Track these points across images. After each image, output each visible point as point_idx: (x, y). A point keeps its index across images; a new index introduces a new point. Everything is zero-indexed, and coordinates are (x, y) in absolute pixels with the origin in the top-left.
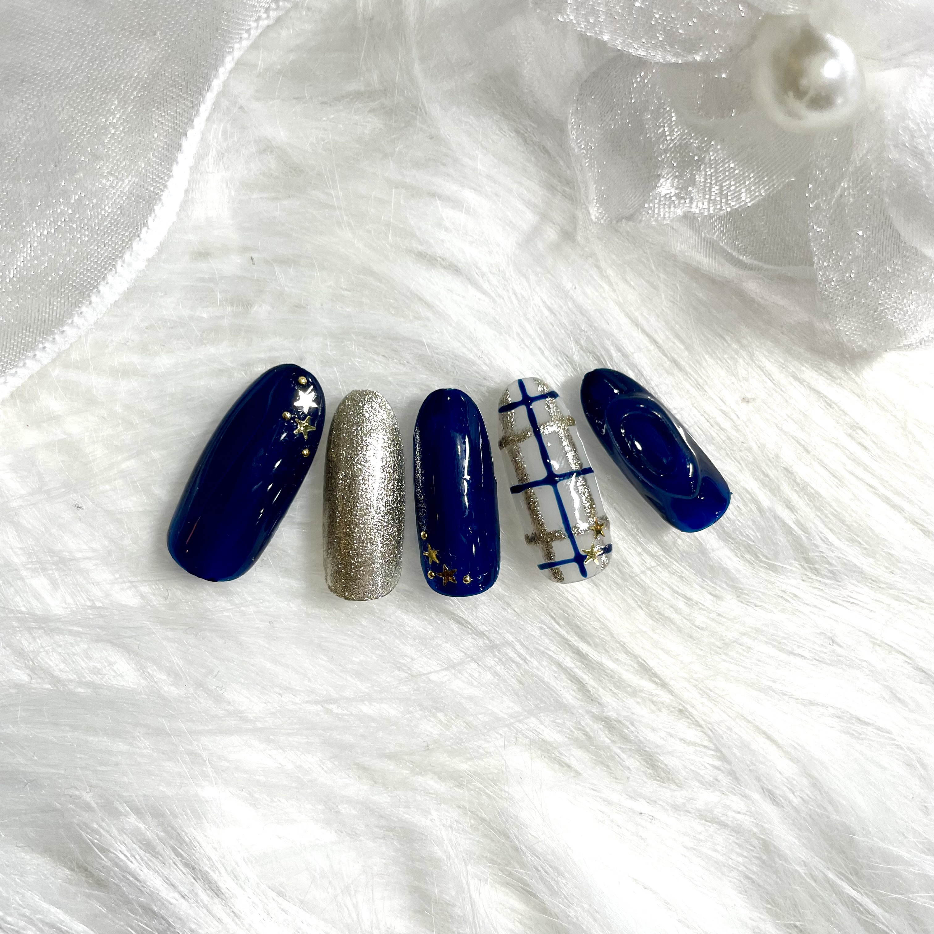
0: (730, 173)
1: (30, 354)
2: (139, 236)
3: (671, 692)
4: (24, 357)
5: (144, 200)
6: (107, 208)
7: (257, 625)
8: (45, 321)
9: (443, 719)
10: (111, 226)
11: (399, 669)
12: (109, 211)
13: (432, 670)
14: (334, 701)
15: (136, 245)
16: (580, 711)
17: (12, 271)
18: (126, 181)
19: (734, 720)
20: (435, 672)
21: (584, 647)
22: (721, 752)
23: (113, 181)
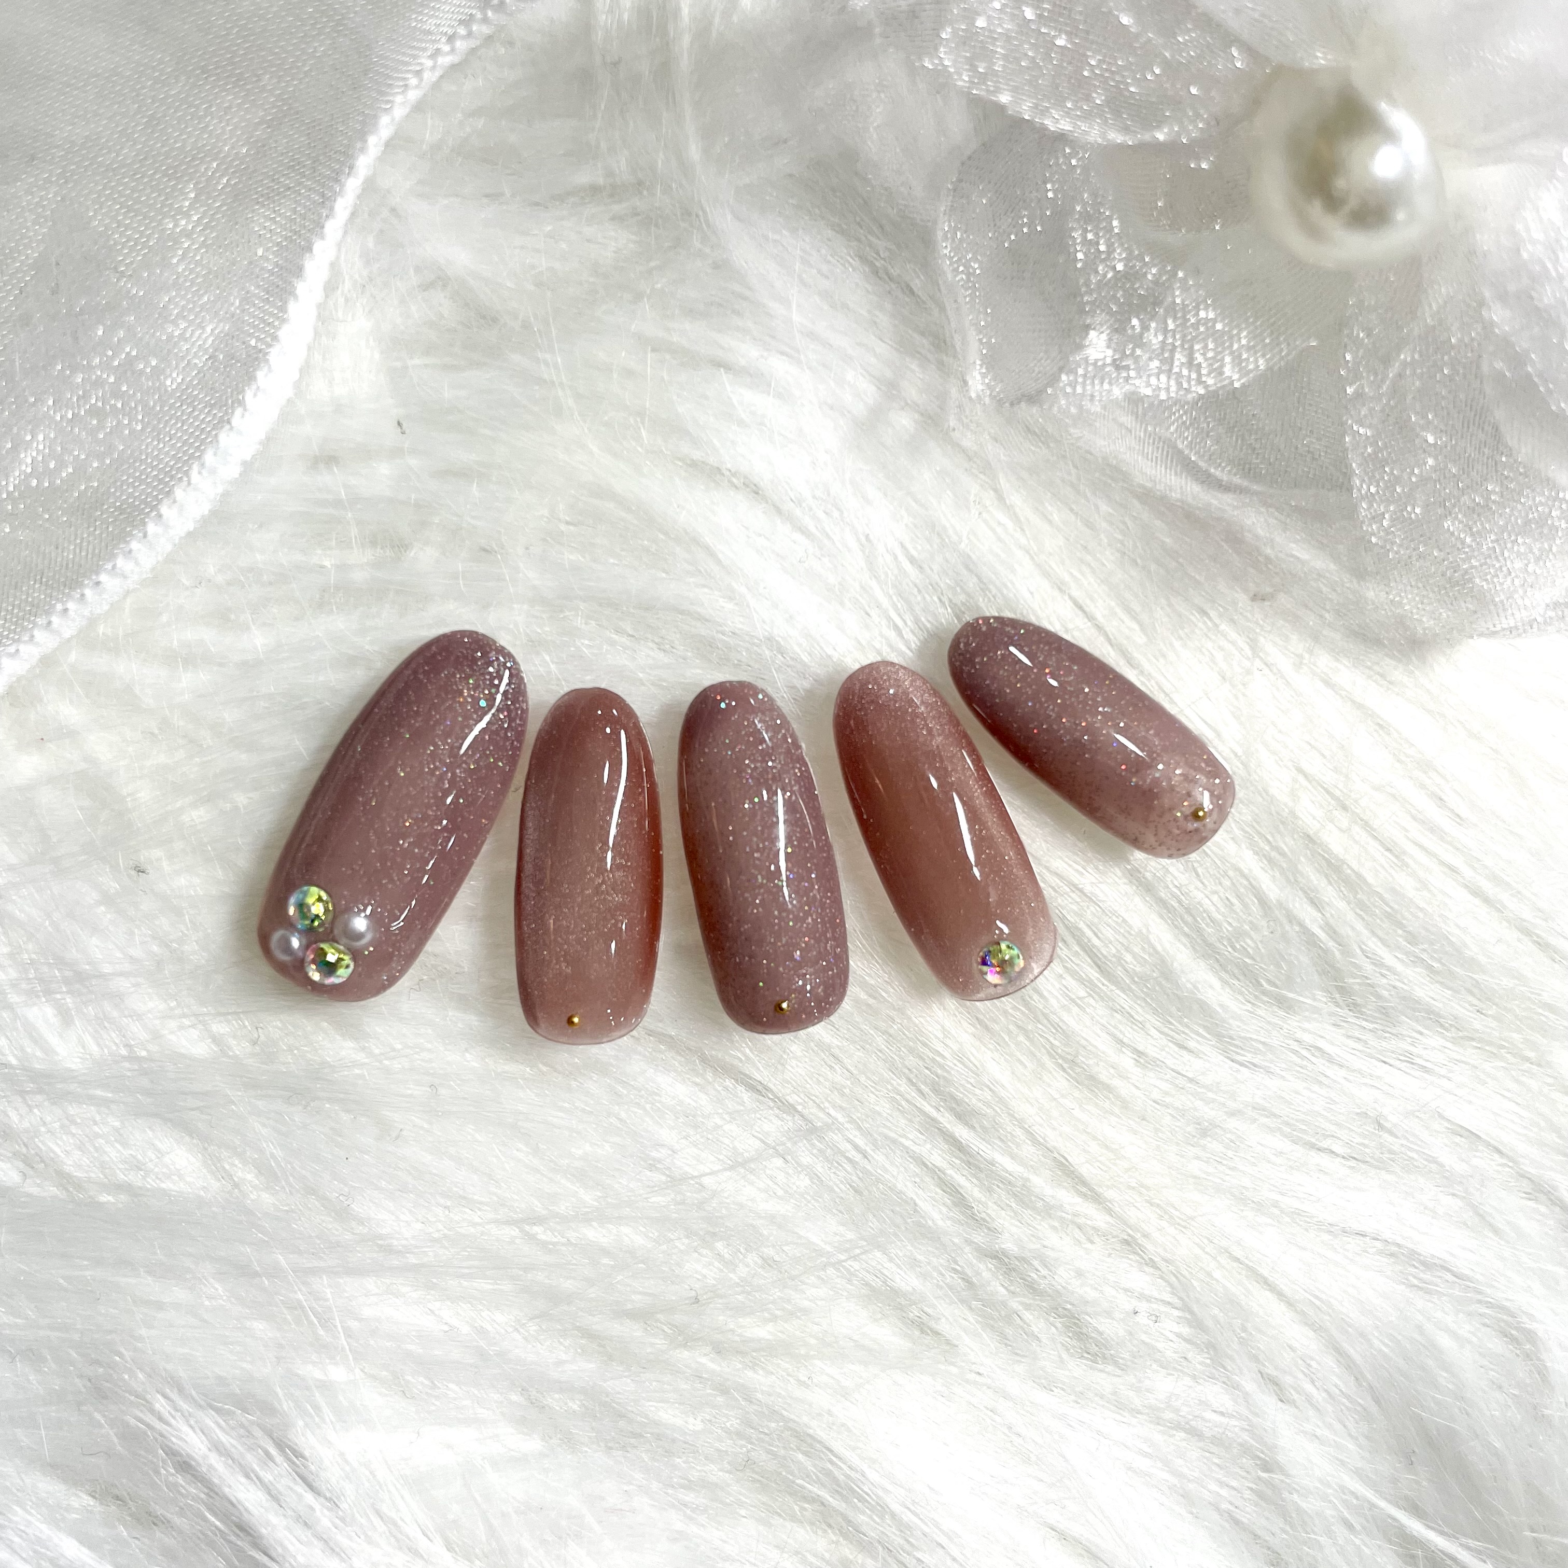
0: (1207, 329)
1: (41, 621)
2: (229, 422)
3: (1110, 1212)
4: (31, 626)
5: (238, 361)
6: (174, 375)
7: (409, 1092)
8: (67, 564)
9: (725, 1253)
10: (181, 405)
11: (652, 1168)
12: (179, 380)
13: (708, 1171)
14: (539, 1220)
15: (225, 437)
16: (956, 1241)
17: (12, 479)
18: (209, 329)
19: (1215, 1258)
20: (712, 1173)
21: (962, 1133)
22: (1191, 1312)
23: (185, 329)
